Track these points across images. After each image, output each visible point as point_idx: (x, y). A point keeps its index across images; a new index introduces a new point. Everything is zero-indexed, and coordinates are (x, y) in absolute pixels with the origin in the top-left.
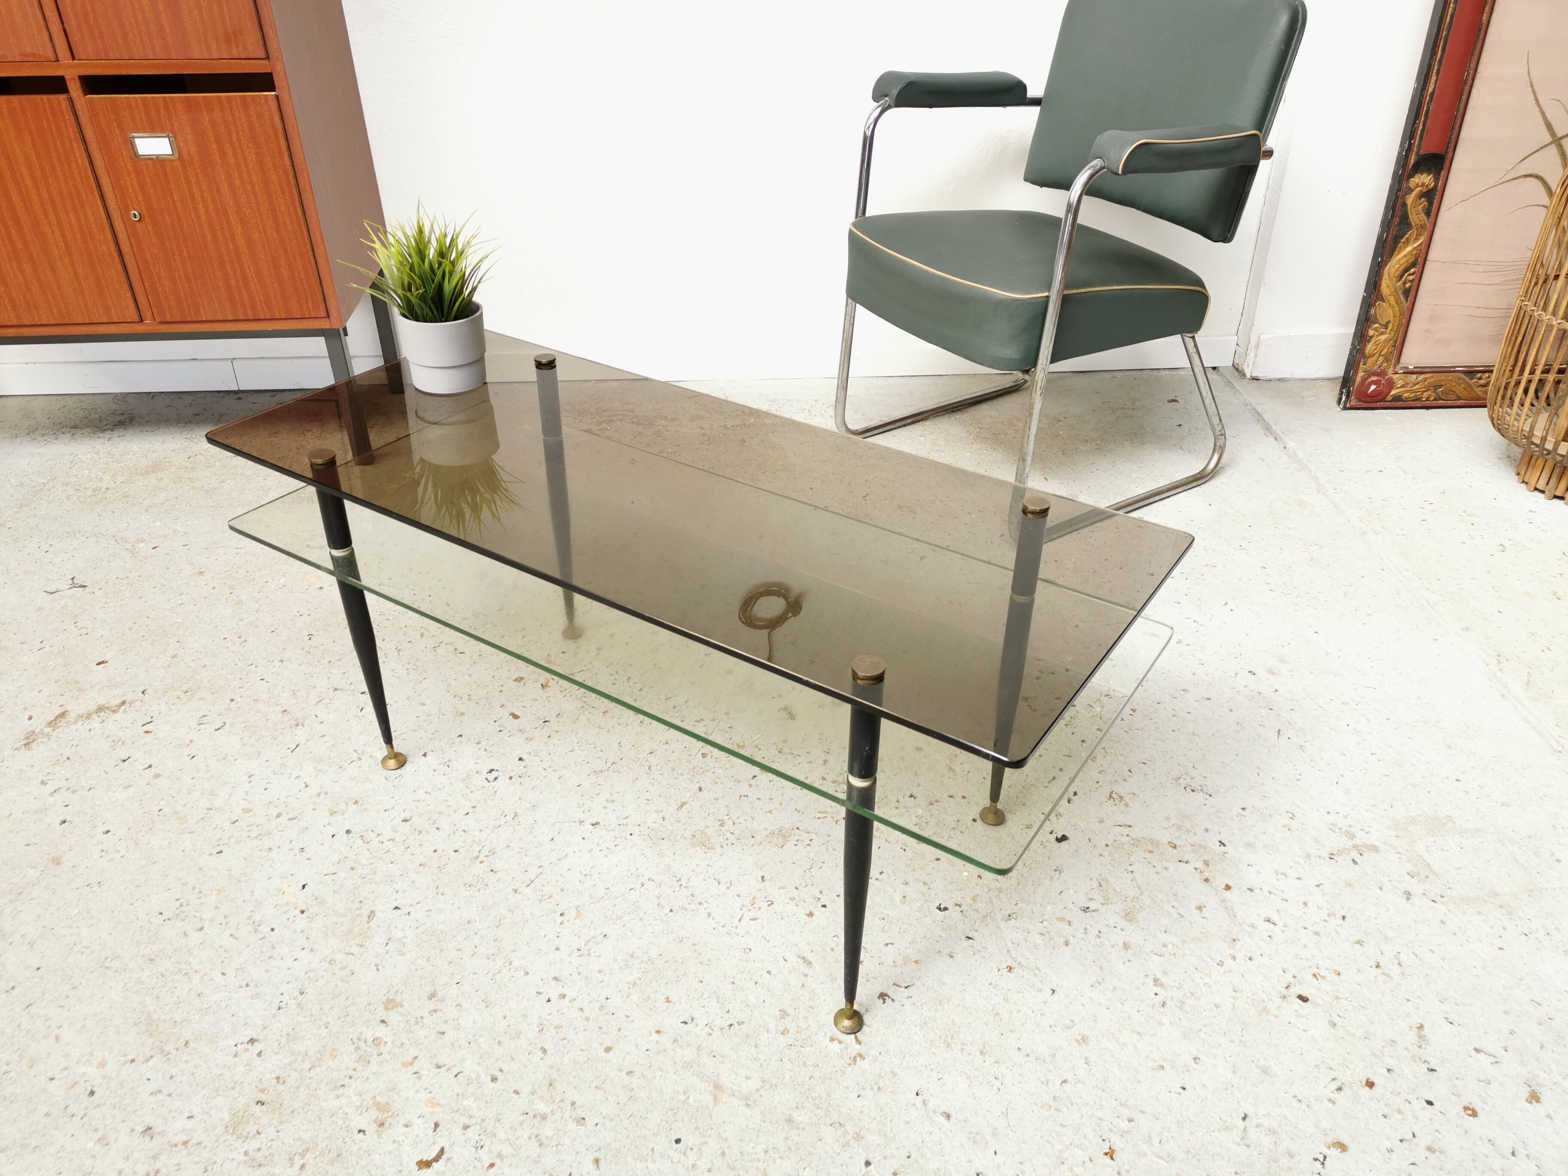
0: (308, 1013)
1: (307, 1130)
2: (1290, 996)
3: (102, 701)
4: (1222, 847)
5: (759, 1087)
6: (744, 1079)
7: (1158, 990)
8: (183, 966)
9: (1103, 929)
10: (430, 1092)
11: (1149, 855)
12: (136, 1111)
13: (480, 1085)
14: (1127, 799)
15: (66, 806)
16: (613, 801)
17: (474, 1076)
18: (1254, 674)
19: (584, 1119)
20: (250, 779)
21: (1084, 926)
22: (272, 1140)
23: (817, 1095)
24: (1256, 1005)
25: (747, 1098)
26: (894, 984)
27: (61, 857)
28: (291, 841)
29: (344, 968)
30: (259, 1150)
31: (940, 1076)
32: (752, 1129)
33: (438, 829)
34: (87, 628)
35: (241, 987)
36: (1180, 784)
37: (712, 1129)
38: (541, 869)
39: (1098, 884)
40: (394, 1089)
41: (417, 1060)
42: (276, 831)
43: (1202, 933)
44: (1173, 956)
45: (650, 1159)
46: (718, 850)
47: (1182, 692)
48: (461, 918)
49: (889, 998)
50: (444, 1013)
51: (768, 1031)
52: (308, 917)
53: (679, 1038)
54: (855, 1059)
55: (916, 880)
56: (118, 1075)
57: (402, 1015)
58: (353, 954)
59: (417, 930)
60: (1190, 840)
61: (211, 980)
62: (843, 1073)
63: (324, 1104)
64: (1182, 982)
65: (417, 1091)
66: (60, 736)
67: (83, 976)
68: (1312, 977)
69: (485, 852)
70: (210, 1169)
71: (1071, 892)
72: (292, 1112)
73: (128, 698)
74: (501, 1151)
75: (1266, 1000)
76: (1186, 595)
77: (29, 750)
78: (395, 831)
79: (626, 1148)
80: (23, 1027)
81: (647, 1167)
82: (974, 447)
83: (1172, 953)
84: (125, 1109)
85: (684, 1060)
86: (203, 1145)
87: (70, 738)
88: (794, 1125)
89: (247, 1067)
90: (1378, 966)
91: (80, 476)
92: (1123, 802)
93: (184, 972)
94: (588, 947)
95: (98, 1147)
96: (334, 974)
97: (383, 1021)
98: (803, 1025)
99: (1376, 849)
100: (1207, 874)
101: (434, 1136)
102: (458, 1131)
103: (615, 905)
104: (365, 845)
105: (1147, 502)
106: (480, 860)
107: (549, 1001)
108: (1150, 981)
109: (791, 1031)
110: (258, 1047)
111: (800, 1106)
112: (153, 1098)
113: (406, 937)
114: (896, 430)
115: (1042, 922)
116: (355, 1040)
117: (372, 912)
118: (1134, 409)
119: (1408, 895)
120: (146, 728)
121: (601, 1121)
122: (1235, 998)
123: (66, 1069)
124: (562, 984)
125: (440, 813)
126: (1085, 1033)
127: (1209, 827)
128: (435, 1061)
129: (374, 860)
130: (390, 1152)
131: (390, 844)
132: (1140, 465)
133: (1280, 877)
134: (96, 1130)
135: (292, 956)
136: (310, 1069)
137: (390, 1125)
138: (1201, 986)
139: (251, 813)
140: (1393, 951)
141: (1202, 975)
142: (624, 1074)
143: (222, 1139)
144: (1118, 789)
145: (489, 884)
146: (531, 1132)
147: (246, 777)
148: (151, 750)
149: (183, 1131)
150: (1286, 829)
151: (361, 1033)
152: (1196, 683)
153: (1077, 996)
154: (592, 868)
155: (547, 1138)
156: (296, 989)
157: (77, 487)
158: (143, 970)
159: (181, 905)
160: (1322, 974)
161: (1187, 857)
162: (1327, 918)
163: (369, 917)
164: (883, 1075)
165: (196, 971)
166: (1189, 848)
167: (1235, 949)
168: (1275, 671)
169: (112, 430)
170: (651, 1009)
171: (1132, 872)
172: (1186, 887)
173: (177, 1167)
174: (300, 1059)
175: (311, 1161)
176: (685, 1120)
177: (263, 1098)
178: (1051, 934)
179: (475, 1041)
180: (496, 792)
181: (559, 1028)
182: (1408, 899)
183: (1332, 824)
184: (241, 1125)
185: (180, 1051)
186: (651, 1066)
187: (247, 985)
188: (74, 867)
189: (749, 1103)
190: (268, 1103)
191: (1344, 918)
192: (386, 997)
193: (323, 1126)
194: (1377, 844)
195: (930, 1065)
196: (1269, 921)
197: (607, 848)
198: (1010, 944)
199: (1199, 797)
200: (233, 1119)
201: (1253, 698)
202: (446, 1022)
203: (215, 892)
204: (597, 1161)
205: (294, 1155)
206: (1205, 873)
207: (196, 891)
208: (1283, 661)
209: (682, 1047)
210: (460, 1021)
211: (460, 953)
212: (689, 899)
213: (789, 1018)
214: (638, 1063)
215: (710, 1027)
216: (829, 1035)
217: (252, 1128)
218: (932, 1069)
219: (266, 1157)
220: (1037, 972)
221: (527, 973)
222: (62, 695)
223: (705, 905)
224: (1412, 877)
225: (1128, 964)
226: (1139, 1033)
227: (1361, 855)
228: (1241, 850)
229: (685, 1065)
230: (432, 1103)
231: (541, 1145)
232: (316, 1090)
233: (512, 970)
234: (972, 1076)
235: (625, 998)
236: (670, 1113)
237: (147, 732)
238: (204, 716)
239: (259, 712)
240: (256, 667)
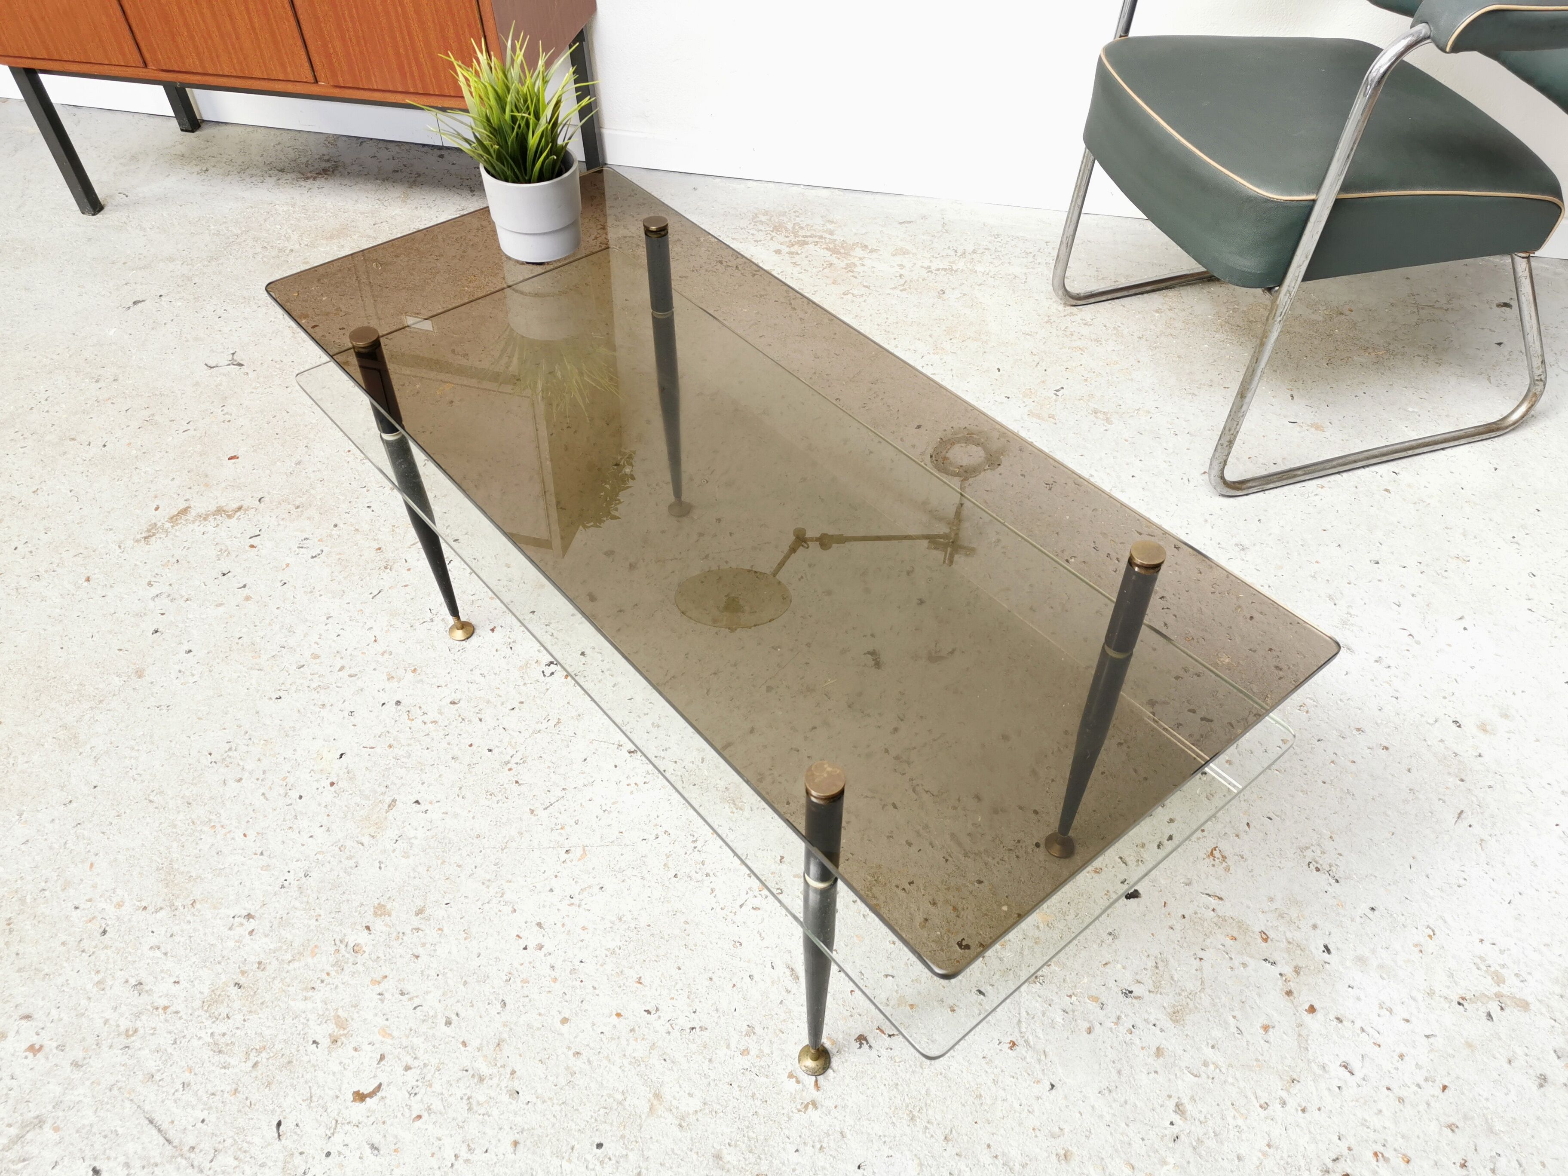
0: (305, 899)
1: (269, 1027)
2: (1334, 1172)
3: (222, 502)
4: (1326, 954)
5: (698, 1108)
6: (687, 1096)
7: (1176, 1118)
8: (213, 817)
9: (1140, 1024)
10: (387, 1020)
11: (1229, 942)
12: (134, 962)
13: (434, 1025)
14: (1230, 862)
15: (162, 614)
16: (658, 726)
17: (432, 1013)
18: (1459, 726)
19: (518, 1093)
20: (328, 621)
21: (1118, 1013)
22: (238, 1028)
23: (754, 1136)
24: (1289, 1170)
25: (683, 1118)
26: (879, 1028)
27: (144, 670)
28: (344, 701)
29: (350, 858)
30: (224, 1035)
31: (891, 1153)
32: (677, 1154)
33: (481, 720)
34: (231, 415)
35: (256, 854)
36: (1305, 857)
37: (636, 1142)
38: (564, 792)
39: (1154, 964)
40: (356, 1006)
41: (386, 980)
42: (334, 685)
43: (1257, 1060)
44: (1210, 1080)
45: (566, 1158)
46: (747, 813)
47: (1355, 732)
48: (472, 829)
49: (868, 1043)
50: (426, 935)
51: (728, 1047)
52: (335, 792)
53: (637, 1028)
54: (806, 1107)
55: (947, 902)
56: (130, 920)
57: (386, 925)
58: (363, 845)
59: (428, 833)
60: (1289, 935)
61: (233, 839)
62: (790, 1119)
63: (292, 1003)
64: (1209, 1116)
65: (376, 1015)
66: (177, 534)
67: (130, 805)
68: (1371, 1155)
69: (517, 759)
70: (178, 1042)
71: (1119, 966)
72: (262, 1003)
73: (245, 504)
74: (431, 1104)
75: (1303, 1168)
76: (1413, 595)
77: (147, 544)
78: (441, 713)
79: (549, 1138)
80: (68, 846)
81: (561, 1166)
82: (1217, 336)
83: (1211, 1076)
84: (126, 957)
85: (634, 1055)
86: (179, 1015)
87: (185, 538)
88: (721, 1163)
89: (238, 944)
90: (1463, 1166)
91: (271, 232)
92: (1224, 865)
93: (212, 824)
94: (581, 897)
95: (95, 989)
96: (341, 862)
97: (368, 928)
98: (767, 1050)
99: (1525, 1006)
100: (1292, 985)
101: (377, 1068)
102: (400, 1070)
103: (622, 855)
104: (409, 722)
105: (1410, 453)
106: (509, 766)
107: (525, 948)
108: (1171, 1104)
109: (751, 1053)
110: (252, 924)
111: (733, 1143)
112: (151, 953)
113: (416, 838)
114: (1129, 298)
115: (1070, 996)
116: (338, 942)
117: (394, 801)
118: (1447, 310)
119: (1543, 1080)
120: (253, 541)
121: (534, 1100)
122: (1265, 1154)
123: (90, 900)
124: (544, 932)
125: (488, 702)
126: (1070, 1148)
127: (1318, 922)
128: (400, 987)
129: (412, 741)
130: (334, 1073)
131: (432, 727)
132: (1424, 395)
133: (1384, 1012)
134: (98, 972)
135: (309, 832)
136: (290, 962)
137: (342, 1044)
138: (1231, 1127)
139: (318, 661)
140: (1491, 1150)
141: (1237, 1115)
142: (571, 1053)
143: (196, 1014)
144: (1224, 846)
145: (510, 797)
146: (464, 1092)
147: (325, 618)
148: (250, 568)
149: (167, 995)
150: (1417, 949)
151: (345, 935)
152: (1379, 722)
153: (1078, 1100)
154: (613, 803)
155: (478, 1102)
156: (302, 870)
157: (265, 244)
158: (179, 812)
159: (230, 749)
160: (1386, 1155)
161: (1276, 957)
162: (1422, 1083)
163: (389, 806)
164: (830, 1132)
165: (222, 826)
166: (1284, 945)
167: (1288, 1091)
168: (1489, 728)
169: (314, 179)
170: (620, 987)
171: (1201, 959)
172: (1259, 995)
173: (152, 1032)
174: (285, 947)
175: (264, 1060)
176: (615, 1123)
177: (242, 980)
178: (1076, 1013)
179: (444, 974)
180: (548, 689)
181: (525, 983)
182: (1541, 1086)
183: (1480, 958)
184: (215, 1004)
185: (186, 909)
186: (599, 1052)
187: (262, 854)
188: (152, 683)
189: (683, 1124)
190: (244, 988)
191: (1445, 1088)
192: (377, 902)
193: (284, 1027)
194: (1530, 999)
195: (885, 1136)
196: (1346, 1068)
197: (636, 784)
198: (1024, 1014)
199: (1323, 879)
200: (211, 996)
201: (1445, 758)
202: (424, 945)
203: (262, 742)
204: (516, 1143)
205: (252, 1049)
206: (1291, 983)
207: (247, 737)
208: (1506, 716)
209: (636, 1040)
210: (437, 947)
211: (459, 869)
212: (698, 866)
213: (755, 1038)
214: (588, 1045)
215: (671, 1025)
216: (790, 1068)
217: (223, 1010)
218: (885, 1142)
219: (227, 1045)
220: (1043, 1057)
221: (515, 911)
222: (190, 488)
223: (712, 878)
224: (1559, 1057)
225: (1153, 1075)
226: (1133, 1168)
227: (1502, 1009)
228: (1348, 964)
229: (633, 1061)
230: (385, 1033)
231: (470, 1109)
232: (289, 986)
233: (502, 903)
234: (926, 1163)
235: (598, 966)
236: (602, 1111)
237: (252, 546)
238: (307, 539)
239: (356, 545)
240: (368, 491)
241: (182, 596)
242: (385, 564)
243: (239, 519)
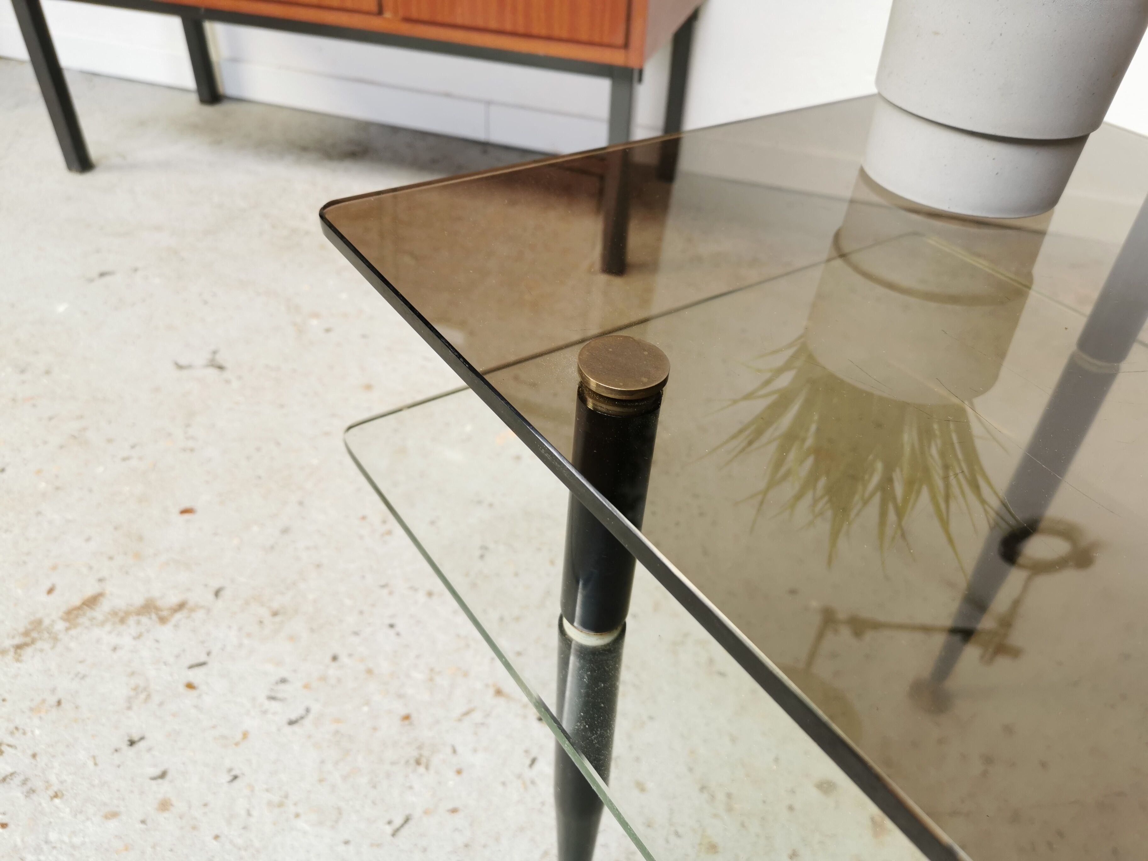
34: (196, 440)
66: (71, 645)
73: (192, 598)
77: (15, 661)
87: (82, 656)
120: (192, 675)
148: (179, 734)
222: (111, 558)
237: (190, 686)
238: (283, 681)
239: (367, 703)
240: (391, 593)
241: (48, 785)
242: (415, 754)
243: (176, 626)
